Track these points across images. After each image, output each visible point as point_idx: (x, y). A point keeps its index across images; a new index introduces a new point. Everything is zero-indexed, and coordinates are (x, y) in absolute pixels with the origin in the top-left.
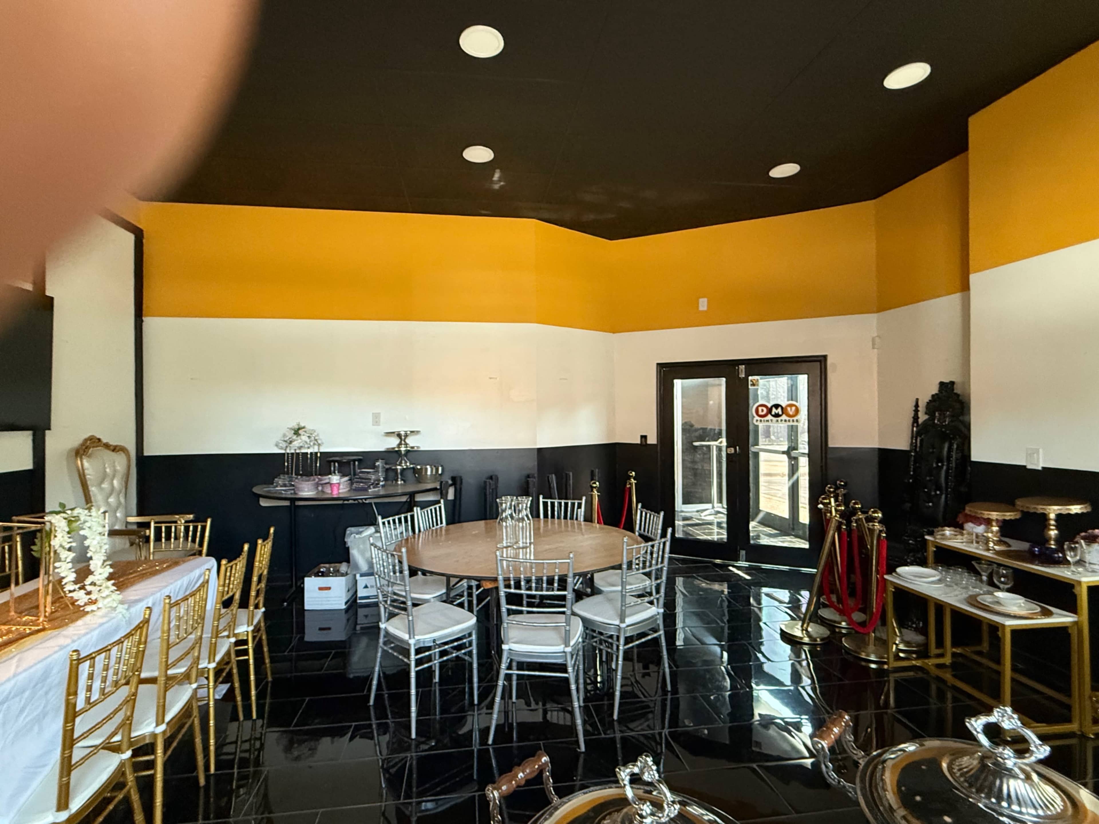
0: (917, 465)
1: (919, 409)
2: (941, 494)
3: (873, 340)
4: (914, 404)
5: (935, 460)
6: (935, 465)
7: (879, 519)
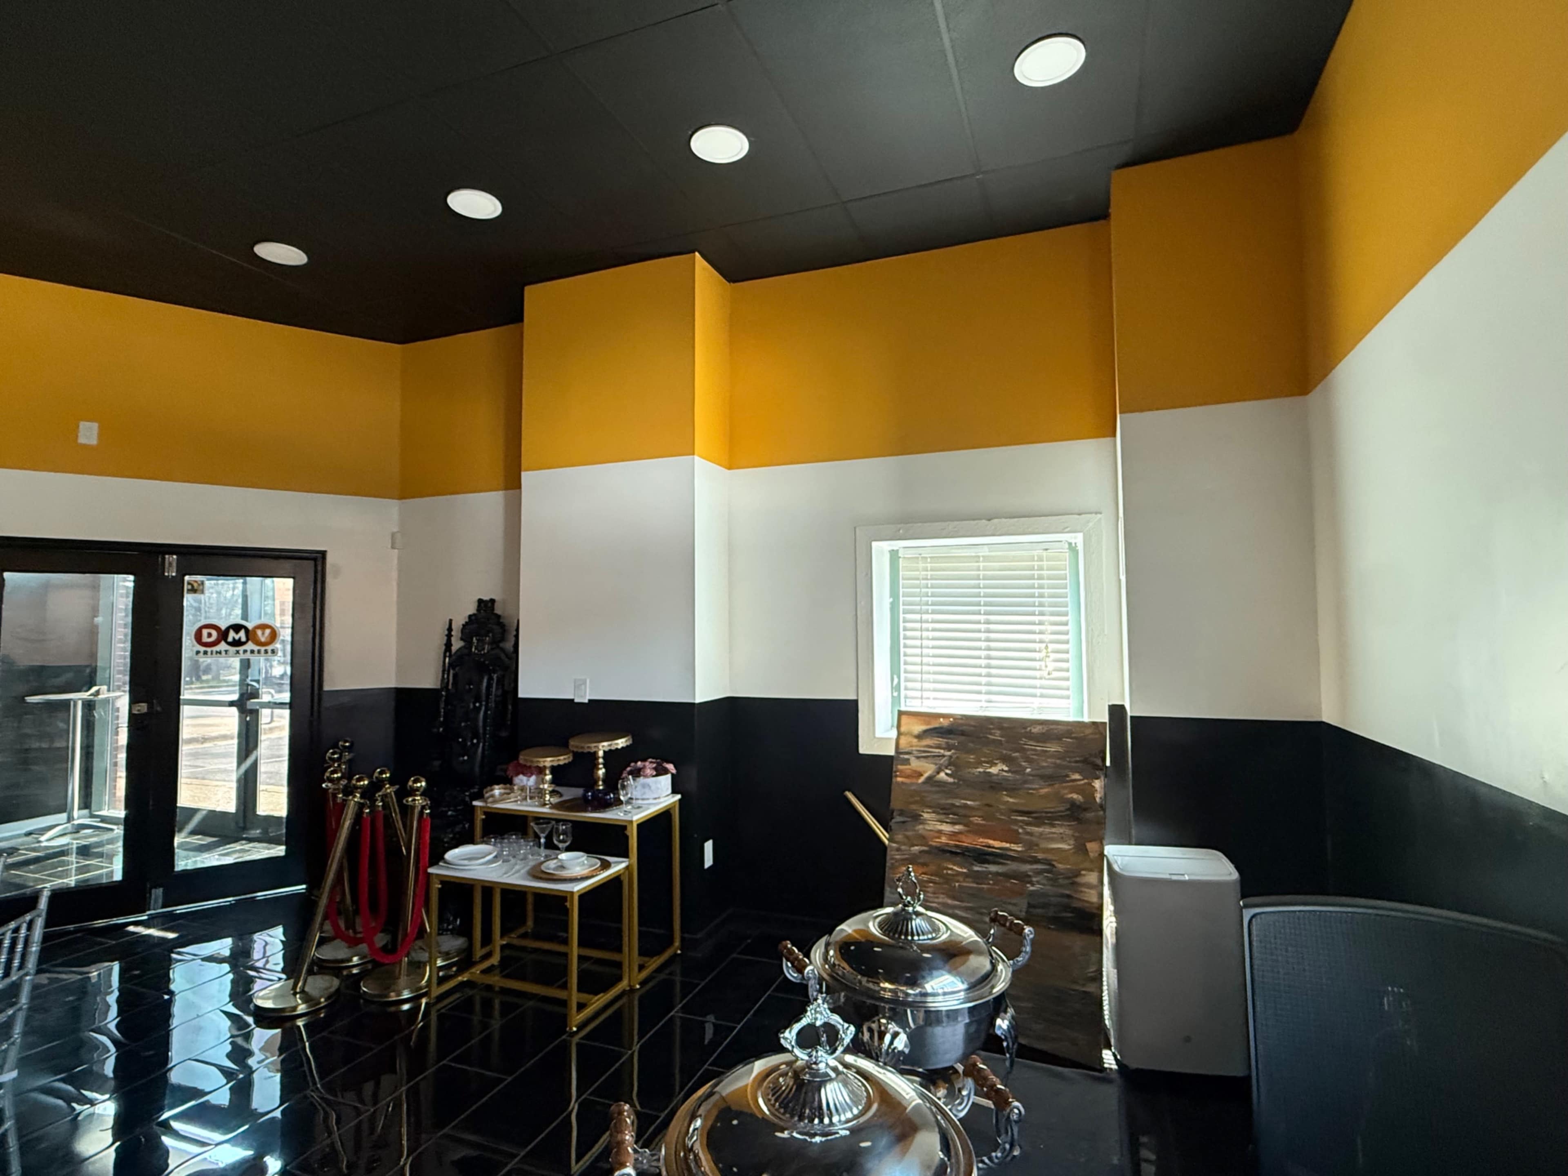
0: (449, 707)
1: (453, 633)
2: (478, 743)
3: (393, 535)
4: (447, 627)
5: (473, 700)
6: (471, 706)
7: (422, 790)
